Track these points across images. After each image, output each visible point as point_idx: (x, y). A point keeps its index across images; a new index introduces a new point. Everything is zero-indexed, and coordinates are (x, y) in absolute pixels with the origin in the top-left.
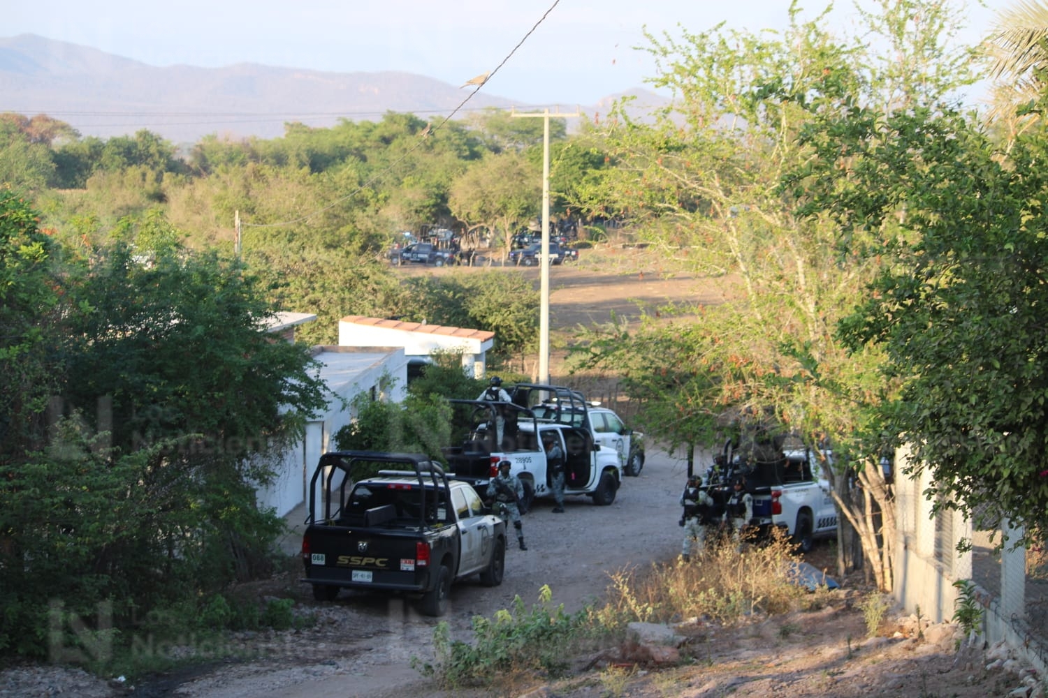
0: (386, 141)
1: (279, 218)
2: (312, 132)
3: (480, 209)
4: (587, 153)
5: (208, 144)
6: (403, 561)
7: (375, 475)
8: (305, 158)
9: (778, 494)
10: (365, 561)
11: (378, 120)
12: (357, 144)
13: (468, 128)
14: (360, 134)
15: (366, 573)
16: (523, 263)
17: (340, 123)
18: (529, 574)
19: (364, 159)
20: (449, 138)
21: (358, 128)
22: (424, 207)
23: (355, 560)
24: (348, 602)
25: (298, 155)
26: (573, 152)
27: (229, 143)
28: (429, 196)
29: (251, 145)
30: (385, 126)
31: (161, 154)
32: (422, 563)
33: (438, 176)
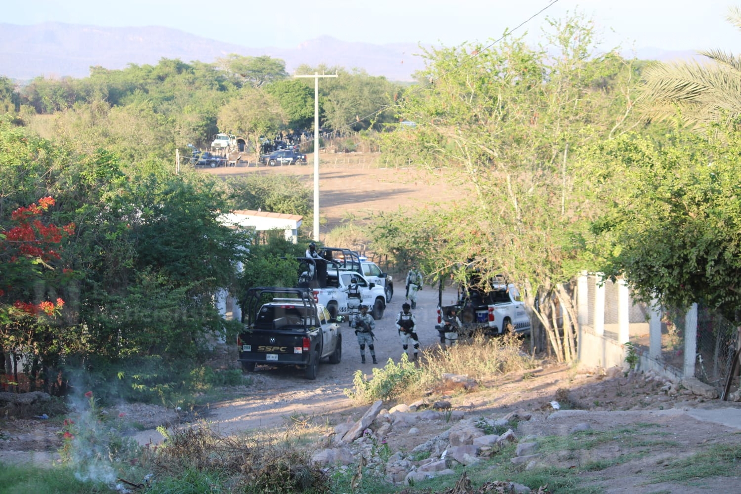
0: (161, 79)
1: (124, 140)
2: (108, 73)
3: (239, 127)
4: (307, 88)
5: (38, 83)
6: (295, 348)
7: (272, 301)
8: (106, 91)
9: (492, 310)
10: (274, 348)
11: (155, 63)
12: (141, 81)
13: (217, 69)
14: (144, 74)
15: (274, 355)
16: (270, 165)
17: (129, 67)
18: (353, 357)
19: (147, 91)
20: (204, 76)
21: (141, 69)
22: (199, 126)
23: (269, 349)
24: (262, 372)
25: (101, 90)
26: (297, 87)
27: (53, 82)
28: (202, 119)
29: (69, 83)
30: (161, 68)
31: (8, 90)
32: (306, 349)
33: (207, 106)
